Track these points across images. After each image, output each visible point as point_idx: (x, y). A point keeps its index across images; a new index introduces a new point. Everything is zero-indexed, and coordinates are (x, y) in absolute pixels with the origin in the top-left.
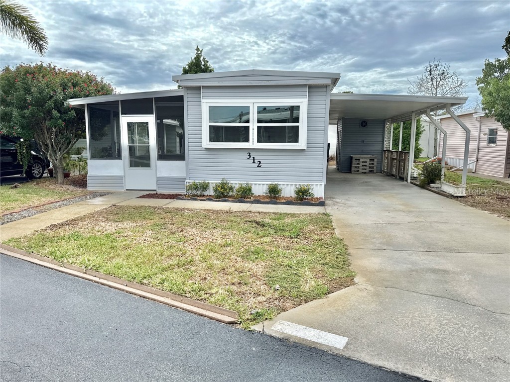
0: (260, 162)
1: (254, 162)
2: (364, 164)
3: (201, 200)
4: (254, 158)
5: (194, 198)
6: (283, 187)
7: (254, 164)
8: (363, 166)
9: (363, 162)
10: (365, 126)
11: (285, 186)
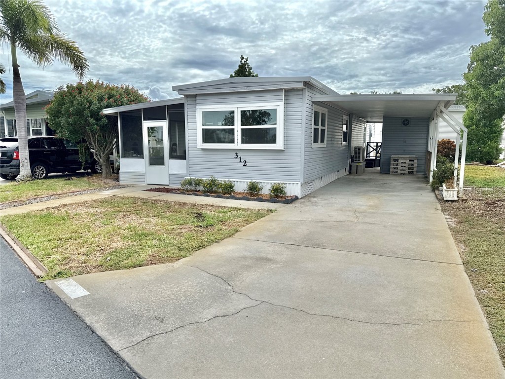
0: (246, 161)
1: (241, 161)
2: (403, 165)
3: (188, 194)
4: (240, 157)
5: (183, 192)
6: (264, 185)
7: (240, 163)
8: (402, 166)
9: (402, 163)
10: (407, 125)
11: (266, 184)
